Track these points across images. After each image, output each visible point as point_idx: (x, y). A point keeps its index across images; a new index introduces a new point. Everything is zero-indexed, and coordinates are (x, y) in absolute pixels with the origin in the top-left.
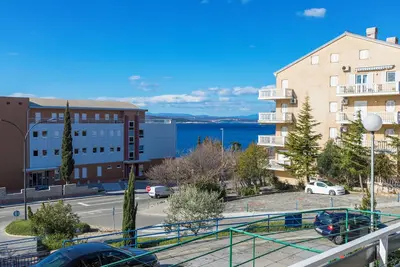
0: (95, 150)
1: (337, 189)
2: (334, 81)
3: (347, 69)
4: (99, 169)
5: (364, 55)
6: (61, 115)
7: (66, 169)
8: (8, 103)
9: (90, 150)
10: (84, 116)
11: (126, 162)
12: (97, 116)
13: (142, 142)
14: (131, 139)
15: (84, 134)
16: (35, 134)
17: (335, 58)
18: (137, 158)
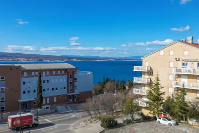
0: (53, 89)
1: (172, 122)
2: (171, 65)
3: (178, 59)
4: (55, 99)
5: (186, 53)
6: (37, 73)
7: (39, 101)
8: (11, 69)
9: (51, 89)
10: (48, 73)
11: (68, 94)
12: (54, 72)
13: (76, 84)
14: (71, 83)
15: (48, 81)
16: (24, 83)
17: (172, 53)
18: (73, 92)
